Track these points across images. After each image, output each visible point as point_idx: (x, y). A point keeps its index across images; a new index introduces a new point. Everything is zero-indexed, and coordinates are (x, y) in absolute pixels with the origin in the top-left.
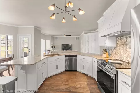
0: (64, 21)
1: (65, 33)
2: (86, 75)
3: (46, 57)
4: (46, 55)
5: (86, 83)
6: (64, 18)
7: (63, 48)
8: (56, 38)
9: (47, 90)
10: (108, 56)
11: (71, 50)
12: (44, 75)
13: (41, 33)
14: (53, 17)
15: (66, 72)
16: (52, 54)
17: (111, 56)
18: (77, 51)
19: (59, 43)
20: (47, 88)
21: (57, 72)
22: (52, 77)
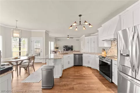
0: (76, 29)
1: (68, 36)
2: (90, 68)
5: (91, 72)
8: (58, 40)
10: (106, 54)
15: (75, 67)
17: (107, 53)
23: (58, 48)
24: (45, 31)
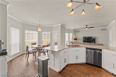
0: (83, 13)
1: (87, 26)
3: (68, 47)
4: (68, 46)
6: (83, 10)
7: (85, 40)
8: (78, 32)
9: (67, 74)
11: (95, 42)
12: (65, 61)
13: (66, 28)
14: (72, 13)
16: (73, 45)
18: (102, 44)
19: (81, 36)
20: (67, 73)
21: (77, 62)
22: (72, 64)
23: (76, 39)
24: (60, 25)
